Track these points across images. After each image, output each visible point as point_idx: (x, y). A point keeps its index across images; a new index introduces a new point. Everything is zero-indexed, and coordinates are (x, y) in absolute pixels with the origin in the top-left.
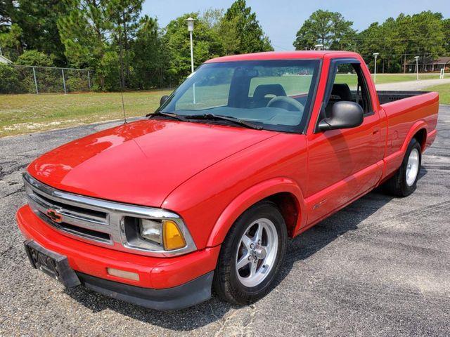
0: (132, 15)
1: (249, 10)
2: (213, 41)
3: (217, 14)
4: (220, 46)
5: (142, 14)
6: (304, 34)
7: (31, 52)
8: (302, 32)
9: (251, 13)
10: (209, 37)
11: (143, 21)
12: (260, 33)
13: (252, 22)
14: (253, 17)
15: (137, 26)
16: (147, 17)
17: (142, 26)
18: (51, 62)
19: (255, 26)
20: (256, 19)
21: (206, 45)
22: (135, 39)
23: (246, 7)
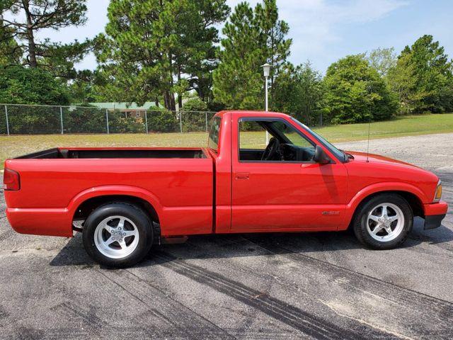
1: (437, 44)
2: (372, 80)
3: (386, 53)
4: (381, 84)
9: (438, 48)
10: (369, 77)
13: (439, 57)
14: (441, 51)
16: (288, 63)
19: (443, 60)
20: (444, 53)
21: (363, 84)
23: (432, 43)
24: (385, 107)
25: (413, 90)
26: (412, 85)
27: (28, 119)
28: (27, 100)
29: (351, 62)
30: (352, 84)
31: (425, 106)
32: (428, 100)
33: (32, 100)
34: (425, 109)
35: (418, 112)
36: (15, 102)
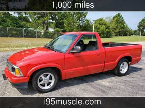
0: (83, 19)
3: (109, 18)
5: (86, 19)
6: (142, 23)
7: (57, 28)
8: (141, 22)
11: (86, 20)
12: (124, 23)
13: (122, 20)
14: (122, 18)
15: (84, 22)
16: (87, 19)
17: (86, 22)
18: (61, 31)
19: (123, 21)
21: (104, 26)
22: (83, 25)
23: (120, 15)
24: (110, 34)
25: (115, 29)
26: (115, 27)
27: (14, 32)
28: (12, 26)
29: (101, 20)
30: (101, 26)
31: (118, 34)
32: (119, 32)
33: (14, 26)
34: (118, 35)
35: (116, 35)
36: (9, 27)
